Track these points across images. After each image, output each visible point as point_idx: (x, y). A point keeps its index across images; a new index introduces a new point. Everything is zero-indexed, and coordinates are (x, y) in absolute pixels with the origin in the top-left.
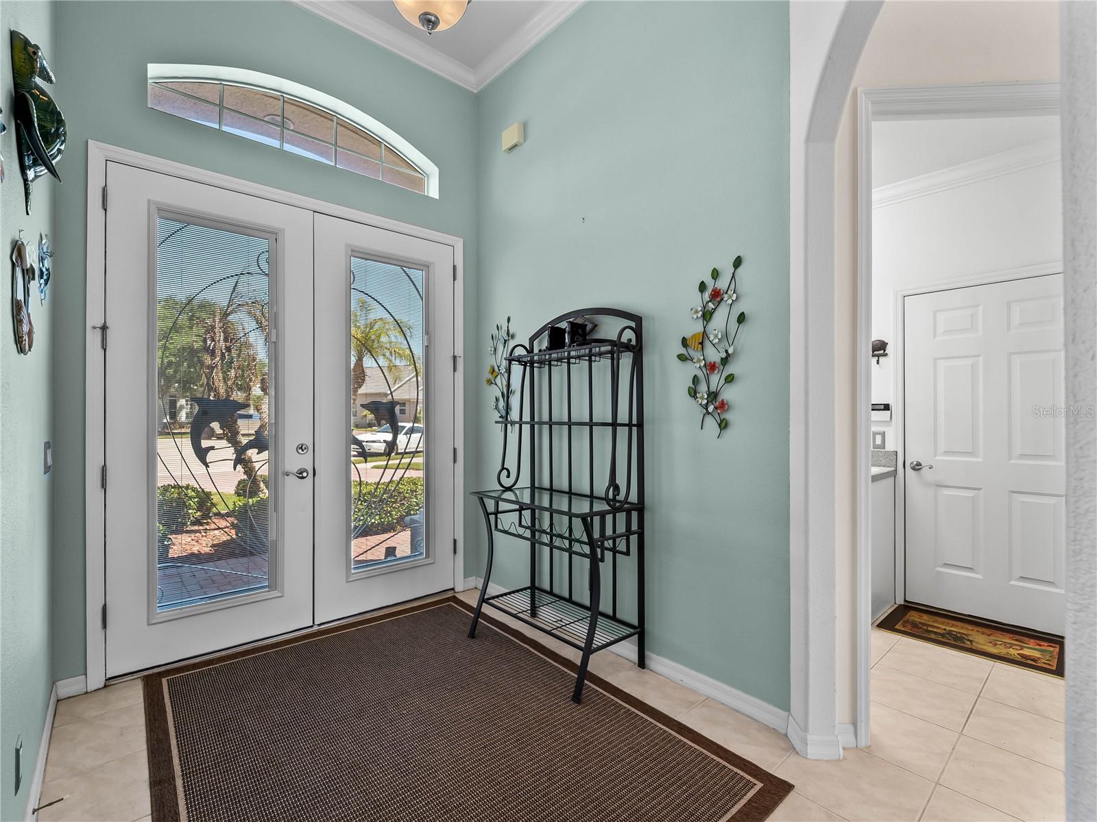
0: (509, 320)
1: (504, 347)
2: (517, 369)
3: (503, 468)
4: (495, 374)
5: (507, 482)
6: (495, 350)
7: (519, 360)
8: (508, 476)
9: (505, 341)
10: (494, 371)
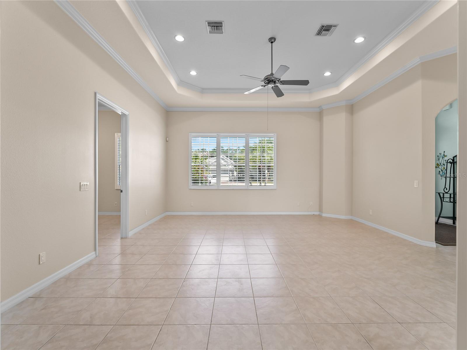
0: (444, 152)
1: (442, 159)
2: (449, 165)
3: (445, 188)
4: (439, 165)
5: (447, 191)
6: (439, 159)
7: (450, 162)
8: (447, 189)
9: (443, 157)
10: (438, 164)
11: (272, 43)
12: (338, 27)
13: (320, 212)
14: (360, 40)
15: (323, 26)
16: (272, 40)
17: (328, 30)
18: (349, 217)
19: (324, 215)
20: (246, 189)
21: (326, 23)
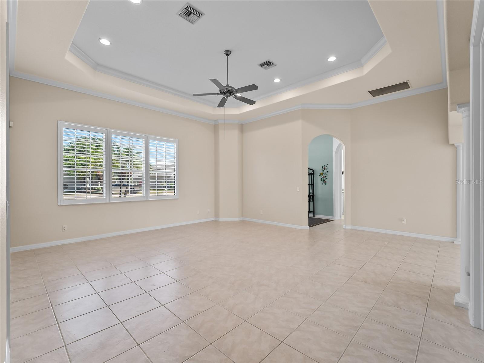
11: (227, 55)
12: (276, 66)
13: (215, 217)
14: (277, 80)
15: (269, 61)
16: (228, 53)
17: (269, 65)
18: (241, 219)
19: (221, 220)
20: (146, 201)
21: (271, 60)
